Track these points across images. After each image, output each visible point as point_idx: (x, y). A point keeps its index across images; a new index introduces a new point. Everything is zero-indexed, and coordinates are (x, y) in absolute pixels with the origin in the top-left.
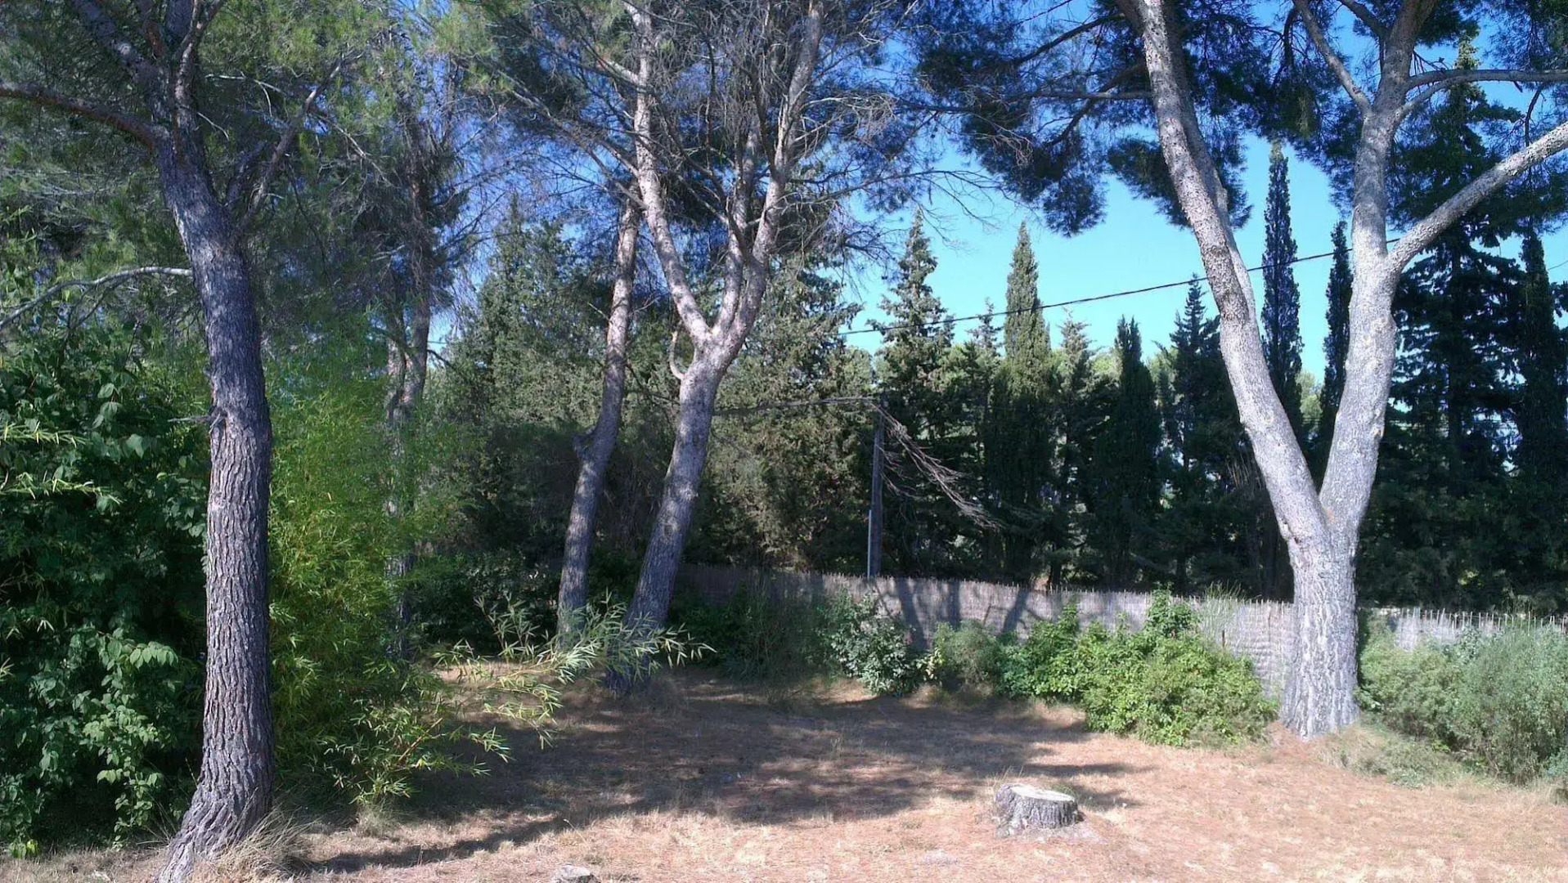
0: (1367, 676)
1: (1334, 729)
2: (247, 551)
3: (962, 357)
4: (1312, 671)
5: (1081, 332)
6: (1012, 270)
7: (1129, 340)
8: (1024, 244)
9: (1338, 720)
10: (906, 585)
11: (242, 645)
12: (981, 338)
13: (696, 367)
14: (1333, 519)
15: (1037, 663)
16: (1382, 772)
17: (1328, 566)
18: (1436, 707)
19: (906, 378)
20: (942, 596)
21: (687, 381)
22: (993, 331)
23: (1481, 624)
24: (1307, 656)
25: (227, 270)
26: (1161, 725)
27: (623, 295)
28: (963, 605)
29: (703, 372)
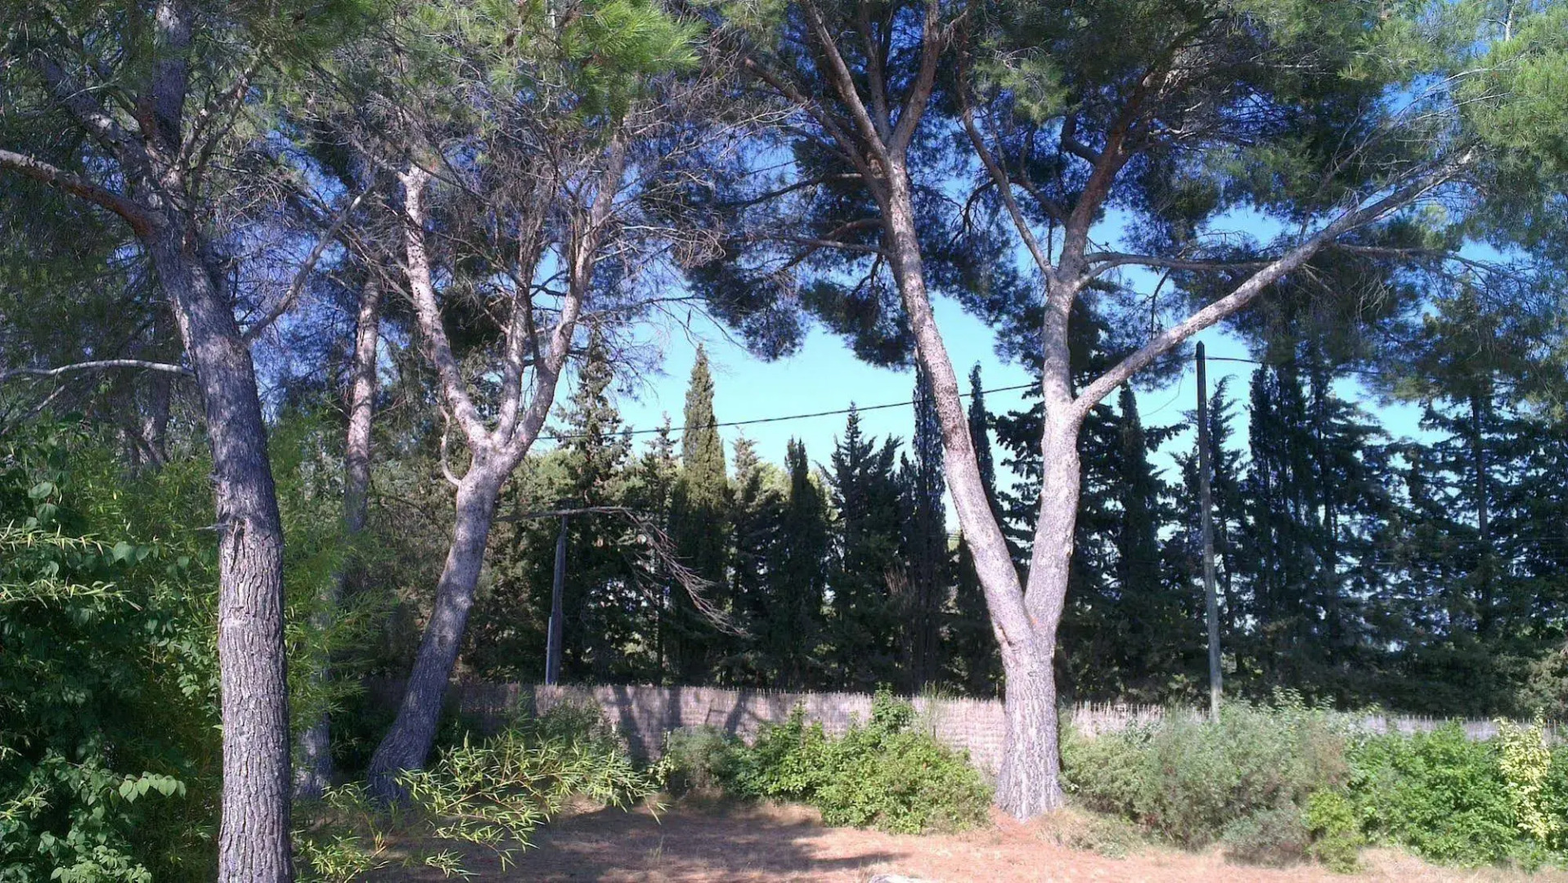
0: (1067, 763)
1: (1044, 810)
2: (274, 670)
3: (640, 467)
4: (1024, 758)
5: (750, 449)
6: (690, 387)
7: (797, 456)
8: (702, 363)
9: (1048, 803)
10: (625, 693)
11: (272, 772)
12: (658, 449)
13: (476, 473)
14: (1037, 624)
15: (766, 763)
16: (1090, 846)
17: (1035, 666)
18: (1124, 788)
19: (586, 484)
20: (663, 702)
21: (465, 489)
22: (670, 443)
23: (1139, 714)
24: (1020, 746)
25: (239, 370)
26: (898, 816)
27: (366, 394)
28: (684, 709)
29: (485, 478)
